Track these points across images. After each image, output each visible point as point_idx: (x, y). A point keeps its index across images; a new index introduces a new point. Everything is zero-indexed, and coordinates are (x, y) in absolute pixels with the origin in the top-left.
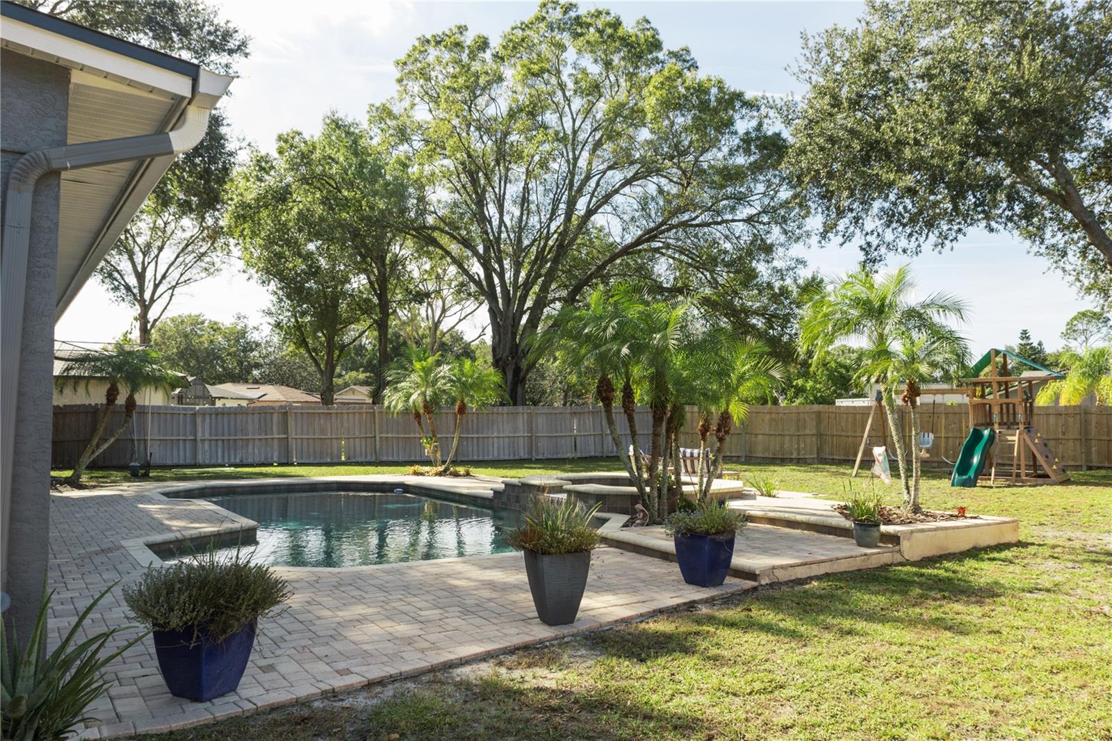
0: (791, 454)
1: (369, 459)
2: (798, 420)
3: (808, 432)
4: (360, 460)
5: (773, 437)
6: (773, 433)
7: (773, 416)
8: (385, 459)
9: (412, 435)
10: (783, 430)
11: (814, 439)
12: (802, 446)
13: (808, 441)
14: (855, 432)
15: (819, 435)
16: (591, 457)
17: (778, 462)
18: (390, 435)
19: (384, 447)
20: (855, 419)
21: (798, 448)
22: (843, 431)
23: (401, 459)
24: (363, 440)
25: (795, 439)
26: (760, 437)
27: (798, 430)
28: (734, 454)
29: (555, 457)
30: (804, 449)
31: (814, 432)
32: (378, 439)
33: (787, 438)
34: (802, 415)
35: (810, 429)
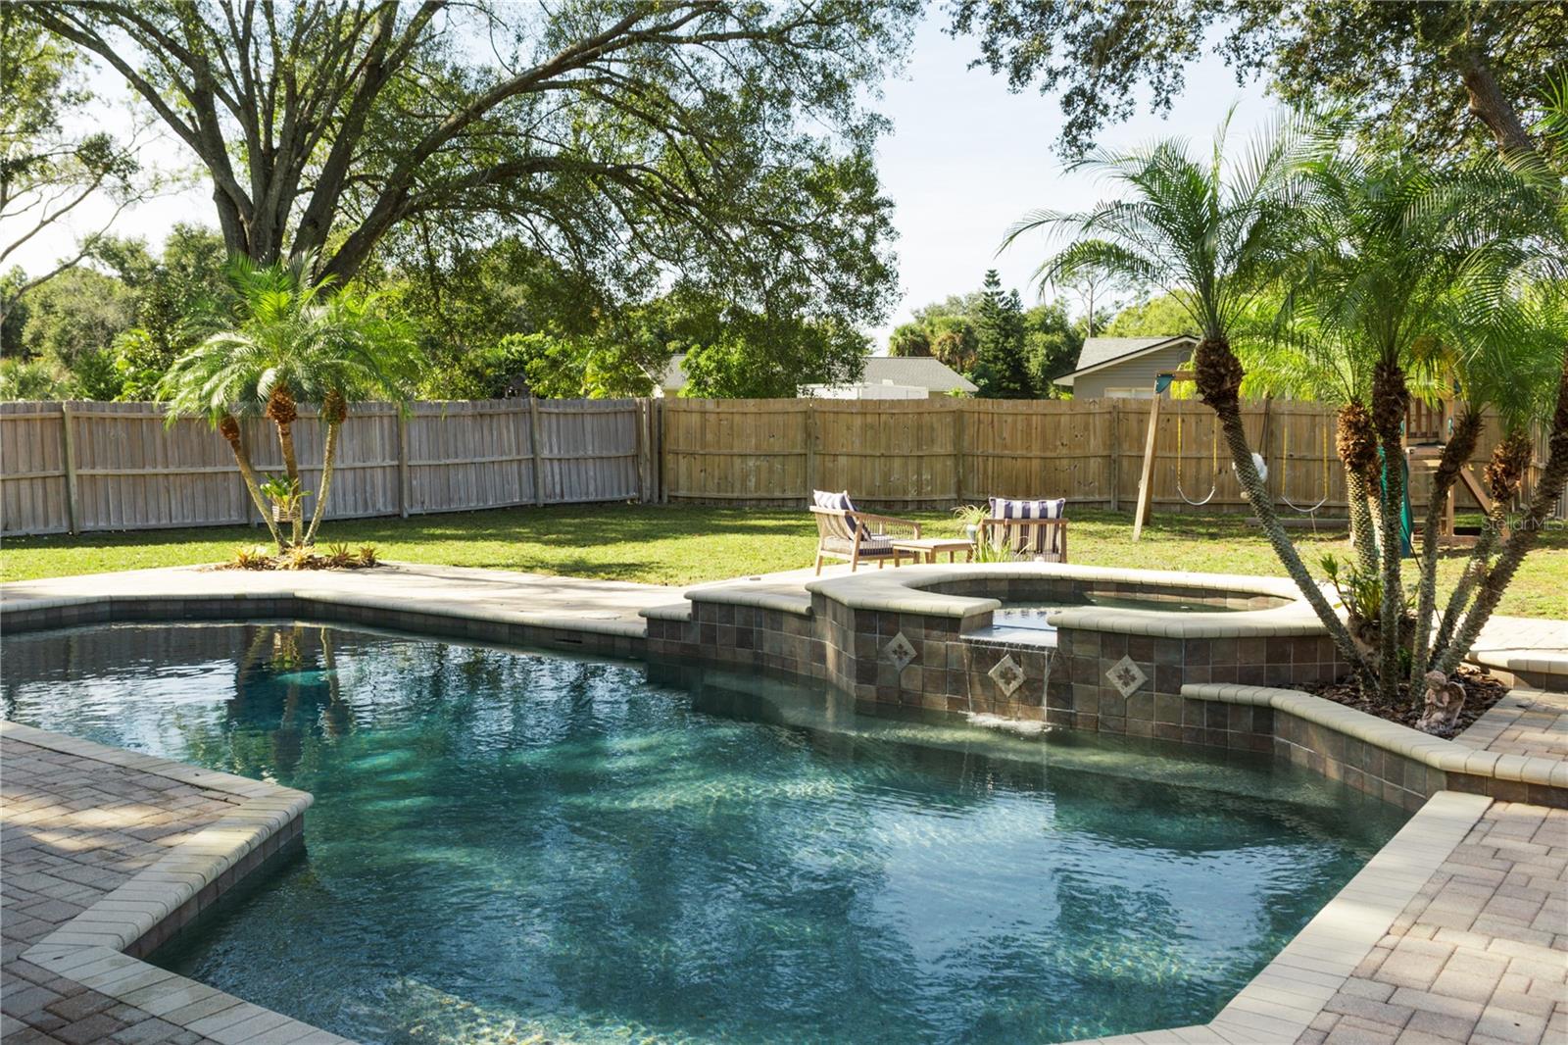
0: (905, 492)
1: (52, 528)
2: (920, 428)
3: (937, 450)
4: (31, 530)
5: (869, 462)
6: (869, 452)
7: (869, 419)
8: (89, 525)
9: (148, 470)
10: (888, 447)
11: (950, 463)
12: (926, 476)
13: (938, 466)
14: (1029, 448)
15: (959, 456)
16: (514, 507)
17: (878, 508)
18: (99, 471)
19: (88, 499)
20: (1029, 425)
21: (919, 480)
22: (1005, 447)
23: (127, 524)
24: (39, 484)
25: (912, 465)
26: (842, 460)
27: (919, 447)
28: (789, 494)
29: (445, 508)
30: (931, 482)
31: (950, 449)
32: (73, 480)
33: (897, 463)
34: (926, 417)
35: (943, 445)
